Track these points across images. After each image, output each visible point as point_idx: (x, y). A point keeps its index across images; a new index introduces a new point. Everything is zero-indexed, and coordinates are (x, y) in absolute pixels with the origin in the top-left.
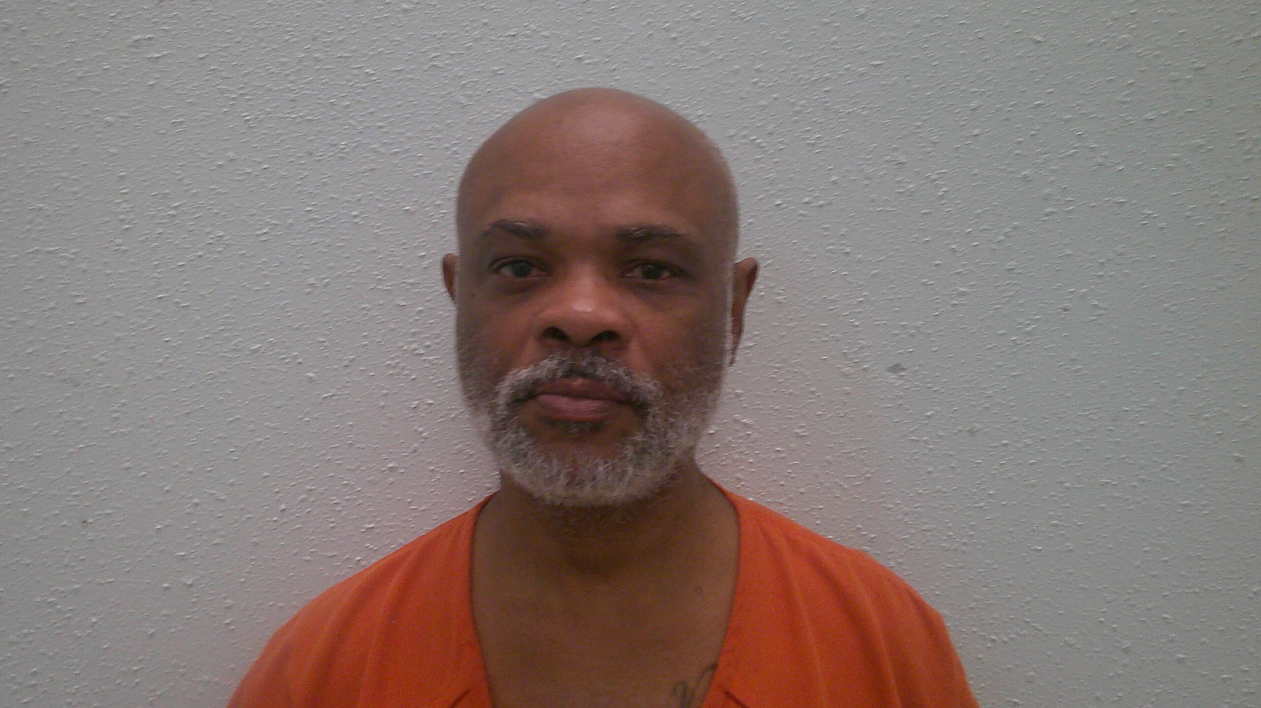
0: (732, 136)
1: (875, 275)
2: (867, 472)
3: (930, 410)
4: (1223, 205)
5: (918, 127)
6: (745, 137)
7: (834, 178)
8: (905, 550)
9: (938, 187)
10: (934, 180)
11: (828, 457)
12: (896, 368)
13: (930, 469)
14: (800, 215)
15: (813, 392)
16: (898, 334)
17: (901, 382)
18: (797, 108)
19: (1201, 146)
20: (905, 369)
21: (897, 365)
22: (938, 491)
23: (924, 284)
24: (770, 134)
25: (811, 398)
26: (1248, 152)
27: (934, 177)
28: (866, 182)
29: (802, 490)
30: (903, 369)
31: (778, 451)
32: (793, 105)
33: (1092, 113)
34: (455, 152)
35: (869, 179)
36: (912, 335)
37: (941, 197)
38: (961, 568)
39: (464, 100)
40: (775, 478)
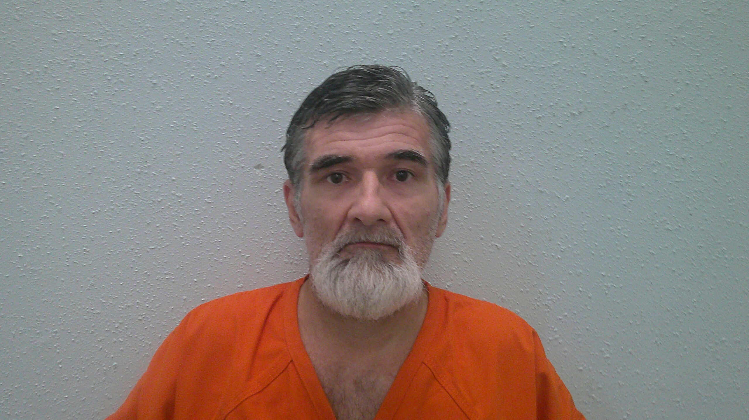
0: (165, 39)
1: (247, 116)
2: (244, 222)
3: (277, 189)
4: (429, 80)
5: (267, 36)
6: (173, 39)
7: (223, 63)
8: (265, 263)
9: (279, 69)
10: (277, 65)
11: (223, 214)
12: (259, 167)
13: (278, 220)
14: (206, 83)
15: (214, 179)
16: (259, 148)
17: (261, 174)
18: (201, 24)
19: (417, 49)
20: (264, 167)
21: (259, 165)
22: (283, 232)
23: (273, 121)
24: (187, 38)
25: (214, 182)
26: (443, 52)
27: (276, 63)
28: (240, 65)
29: (209, 232)
30: (263, 167)
31: (196, 211)
32: (198, 22)
33: (360, 30)
34: (14, 46)
35: (241, 64)
36: (267, 149)
37: (281, 75)
38: (295, 272)
39: (18, 18)
40: (194, 225)
